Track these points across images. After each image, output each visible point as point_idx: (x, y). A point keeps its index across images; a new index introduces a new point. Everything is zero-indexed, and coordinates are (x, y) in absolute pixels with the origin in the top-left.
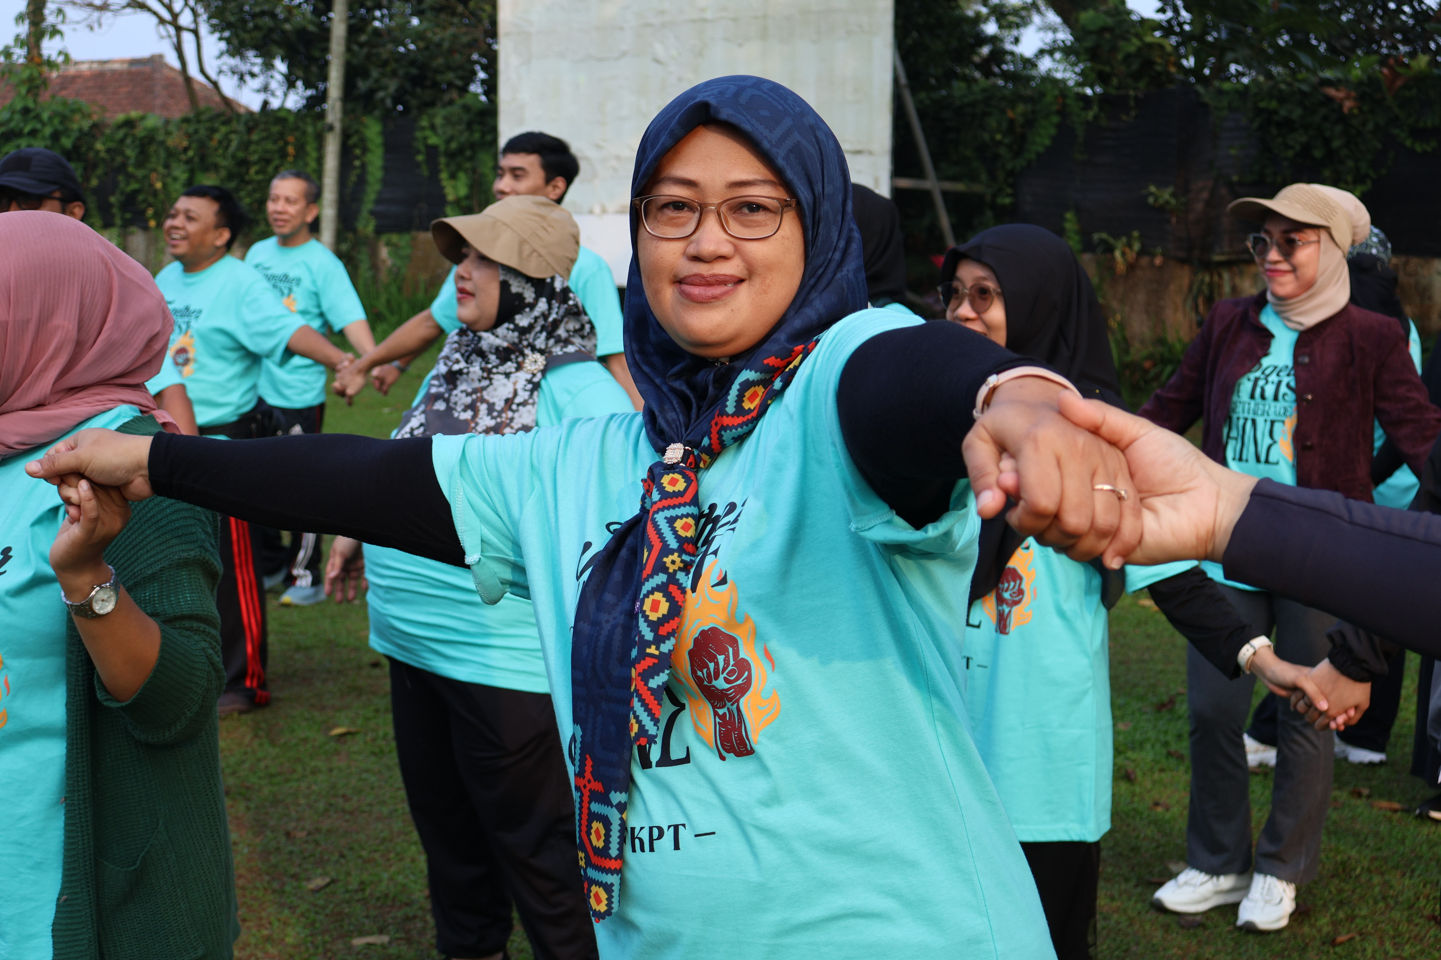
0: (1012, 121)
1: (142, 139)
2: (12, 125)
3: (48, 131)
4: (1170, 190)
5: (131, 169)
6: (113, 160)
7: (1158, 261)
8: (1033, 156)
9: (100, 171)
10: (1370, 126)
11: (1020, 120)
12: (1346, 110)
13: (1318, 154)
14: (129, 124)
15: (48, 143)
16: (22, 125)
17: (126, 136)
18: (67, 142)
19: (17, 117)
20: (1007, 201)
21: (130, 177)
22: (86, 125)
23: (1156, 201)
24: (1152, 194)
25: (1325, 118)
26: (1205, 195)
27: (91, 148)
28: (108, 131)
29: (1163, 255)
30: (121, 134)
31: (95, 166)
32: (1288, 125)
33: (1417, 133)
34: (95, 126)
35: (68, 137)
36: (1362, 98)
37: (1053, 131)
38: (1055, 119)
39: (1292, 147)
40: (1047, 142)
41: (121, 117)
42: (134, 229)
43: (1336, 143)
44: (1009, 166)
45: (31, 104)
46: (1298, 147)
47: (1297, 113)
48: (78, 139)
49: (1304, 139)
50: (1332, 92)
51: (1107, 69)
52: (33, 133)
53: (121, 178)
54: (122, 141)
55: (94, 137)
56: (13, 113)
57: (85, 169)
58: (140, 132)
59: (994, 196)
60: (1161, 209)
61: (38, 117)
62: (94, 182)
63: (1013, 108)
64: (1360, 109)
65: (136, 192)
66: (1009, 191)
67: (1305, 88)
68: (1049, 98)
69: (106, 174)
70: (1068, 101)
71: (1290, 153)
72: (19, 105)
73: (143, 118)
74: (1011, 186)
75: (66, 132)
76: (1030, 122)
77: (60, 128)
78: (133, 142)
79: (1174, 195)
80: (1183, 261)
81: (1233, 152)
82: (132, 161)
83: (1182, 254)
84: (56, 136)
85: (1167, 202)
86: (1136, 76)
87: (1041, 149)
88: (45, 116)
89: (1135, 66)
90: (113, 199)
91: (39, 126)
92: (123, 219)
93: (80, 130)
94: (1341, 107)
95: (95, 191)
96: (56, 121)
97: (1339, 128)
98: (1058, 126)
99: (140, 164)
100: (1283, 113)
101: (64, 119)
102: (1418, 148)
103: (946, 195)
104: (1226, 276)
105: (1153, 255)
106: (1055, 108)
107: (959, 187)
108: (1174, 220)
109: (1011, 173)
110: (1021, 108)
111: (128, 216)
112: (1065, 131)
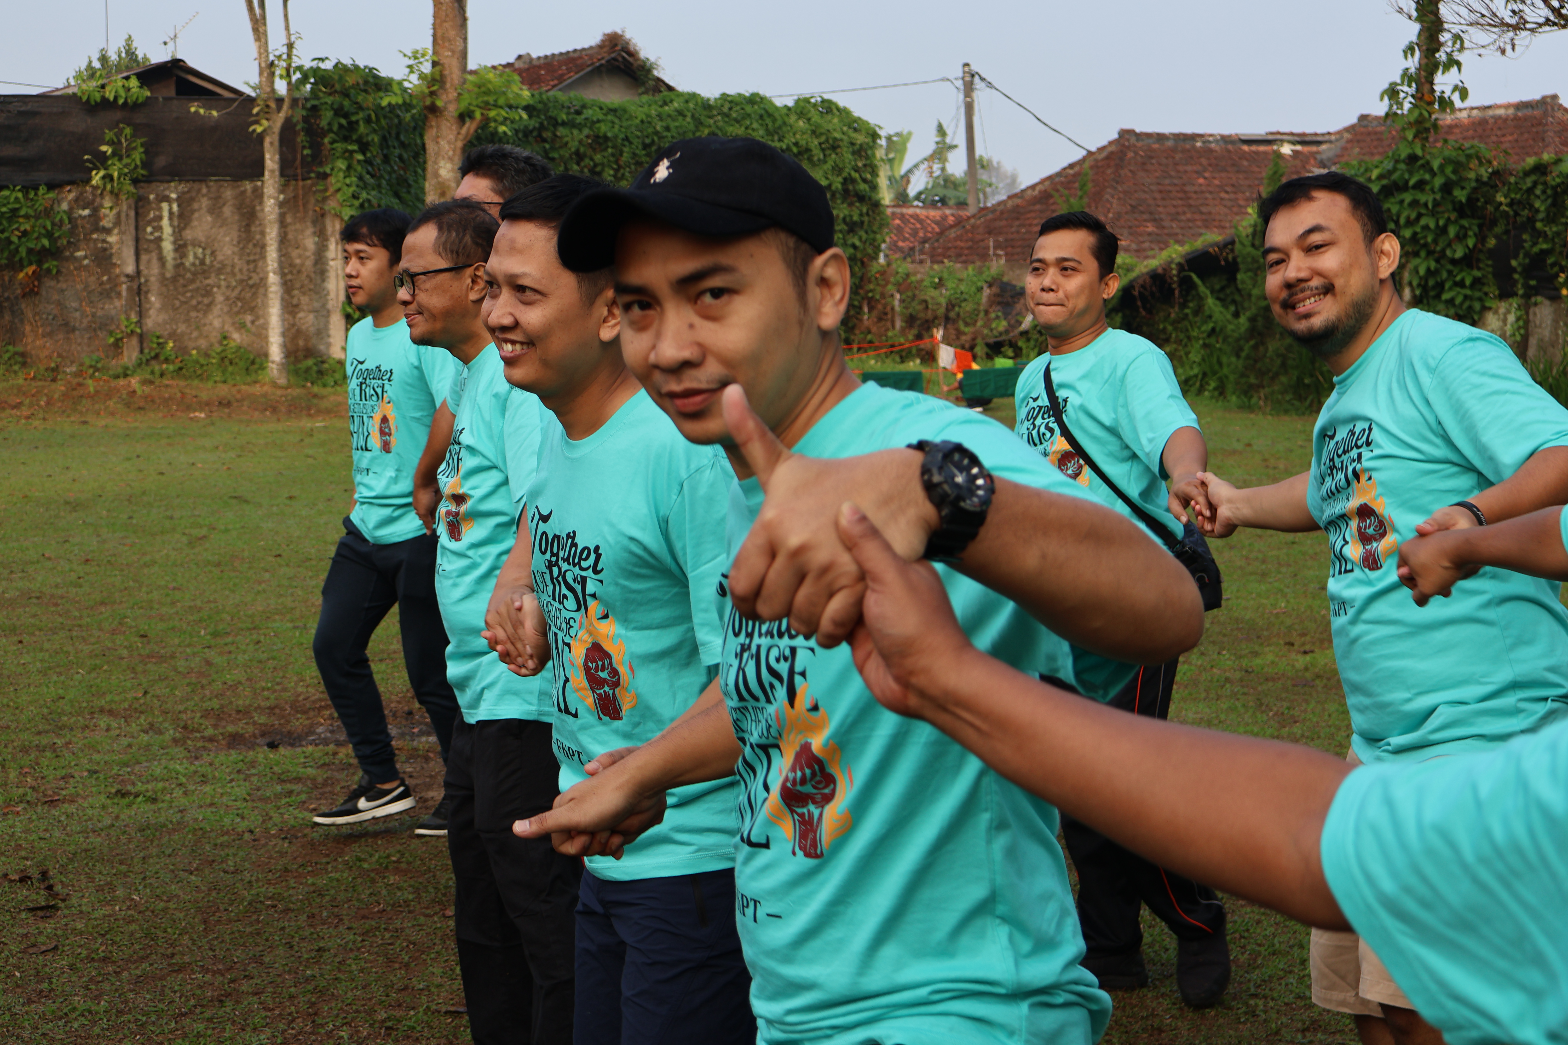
1: (1554, 188)
2: (1395, 176)
3: (1438, 182)
5: (1539, 225)
6: (1517, 214)
9: (1498, 230)
14: (1541, 169)
15: (1438, 196)
16: (1406, 176)
17: (1535, 184)
18: (1461, 195)
19: (1402, 166)
21: (1538, 234)
22: (1485, 173)
27: (1490, 201)
28: (1512, 180)
30: (1529, 182)
31: (1494, 223)
34: (1496, 173)
35: (1463, 188)
41: (1531, 161)
42: (1539, 299)
45: (1419, 152)
48: (1475, 190)
52: (1420, 185)
53: (1525, 237)
54: (1530, 191)
55: (1495, 187)
56: (1397, 161)
57: (1480, 226)
58: (1553, 179)
61: (1427, 166)
62: (1492, 242)
65: (1544, 253)
69: (1507, 232)
72: (1404, 153)
73: (1558, 161)
75: (1460, 182)
77: (1453, 177)
78: (1544, 192)
82: (1541, 216)
84: (1447, 188)
88: (1436, 164)
90: (1514, 263)
91: (1427, 177)
92: (1526, 286)
93: (1478, 180)
95: (1491, 253)
96: (1449, 170)
99: (1550, 219)
101: (1458, 166)
111: (1533, 283)
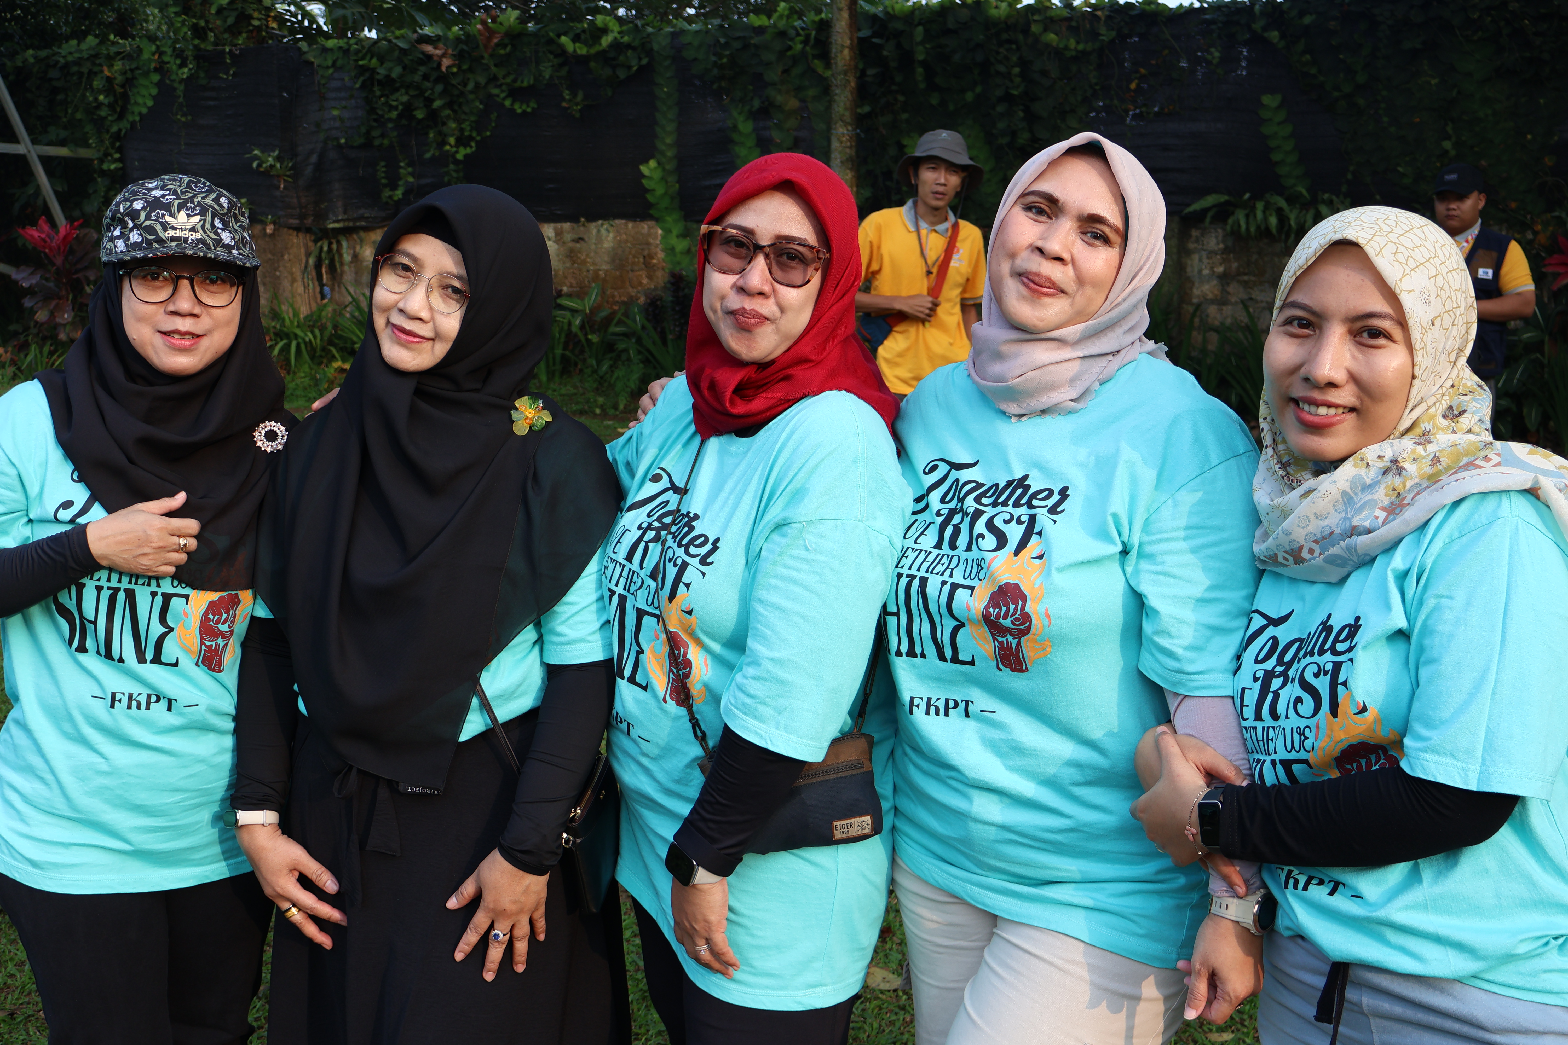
0: (109, 80)
4: (276, 153)
7: (269, 229)
8: (137, 118)
10: (471, 86)
11: (119, 79)
12: (444, 69)
13: (420, 114)
20: (113, 167)
23: (259, 165)
24: (256, 158)
25: (425, 77)
26: (314, 158)
29: (274, 223)
32: (389, 84)
33: (515, 93)
36: (460, 56)
37: (154, 91)
38: (156, 78)
39: (396, 108)
40: (150, 103)
43: (437, 104)
44: (114, 129)
46: (400, 107)
47: (396, 72)
49: (405, 98)
50: (429, 49)
51: (202, 23)
59: (102, 161)
60: (267, 174)
63: (111, 66)
64: (459, 68)
66: (117, 156)
67: (401, 44)
68: (146, 56)
70: (166, 59)
71: (394, 114)
74: (119, 150)
76: (130, 82)
79: (278, 159)
80: (297, 229)
81: (335, 112)
83: (294, 222)
85: (272, 166)
86: (234, 30)
87: (144, 111)
89: (230, 21)
94: (439, 65)
97: (439, 88)
98: (158, 84)
100: (382, 71)
102: (518, 108)
103: (46, 161)
104: (344, 244)
105: (264, 224)
106: (153, 65)
107: (63, 152)
108: (282, 186)
109: (117, 136)
110: (118, 65)
112: (165, 90)
